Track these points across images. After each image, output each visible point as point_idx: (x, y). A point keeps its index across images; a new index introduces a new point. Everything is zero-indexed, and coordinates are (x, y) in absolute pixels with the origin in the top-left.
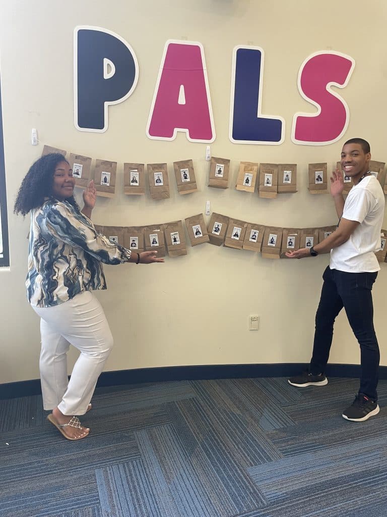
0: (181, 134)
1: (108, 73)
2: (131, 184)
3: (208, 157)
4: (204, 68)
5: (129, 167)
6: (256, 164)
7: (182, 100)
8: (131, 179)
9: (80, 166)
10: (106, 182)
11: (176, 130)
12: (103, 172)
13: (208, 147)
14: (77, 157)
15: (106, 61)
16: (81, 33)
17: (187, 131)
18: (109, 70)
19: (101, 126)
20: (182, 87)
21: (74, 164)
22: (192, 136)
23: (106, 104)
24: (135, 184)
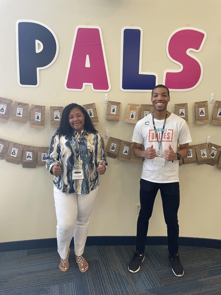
0: (88, 86)
1: (38, 49)
2: (55, 120)
3: (106, 101)
4: (102, 43)
5: (53, 109)
6: (138, 105)
7: (88, 65)
8: (55, 117)
9: (21, 109)
10: (38, 119)
11: (84, 84)
12: (36, 113)
13: (106, 94)
14: (19, 104)
15: (37, 42)
16: (20, 24)
17: (91, 84)
18: (39, 47)
19: (35, 83)
20: (88, 56)
21: (18, 108)
22: (95, 88)
23: (38, 69)
24: (57, 120)
